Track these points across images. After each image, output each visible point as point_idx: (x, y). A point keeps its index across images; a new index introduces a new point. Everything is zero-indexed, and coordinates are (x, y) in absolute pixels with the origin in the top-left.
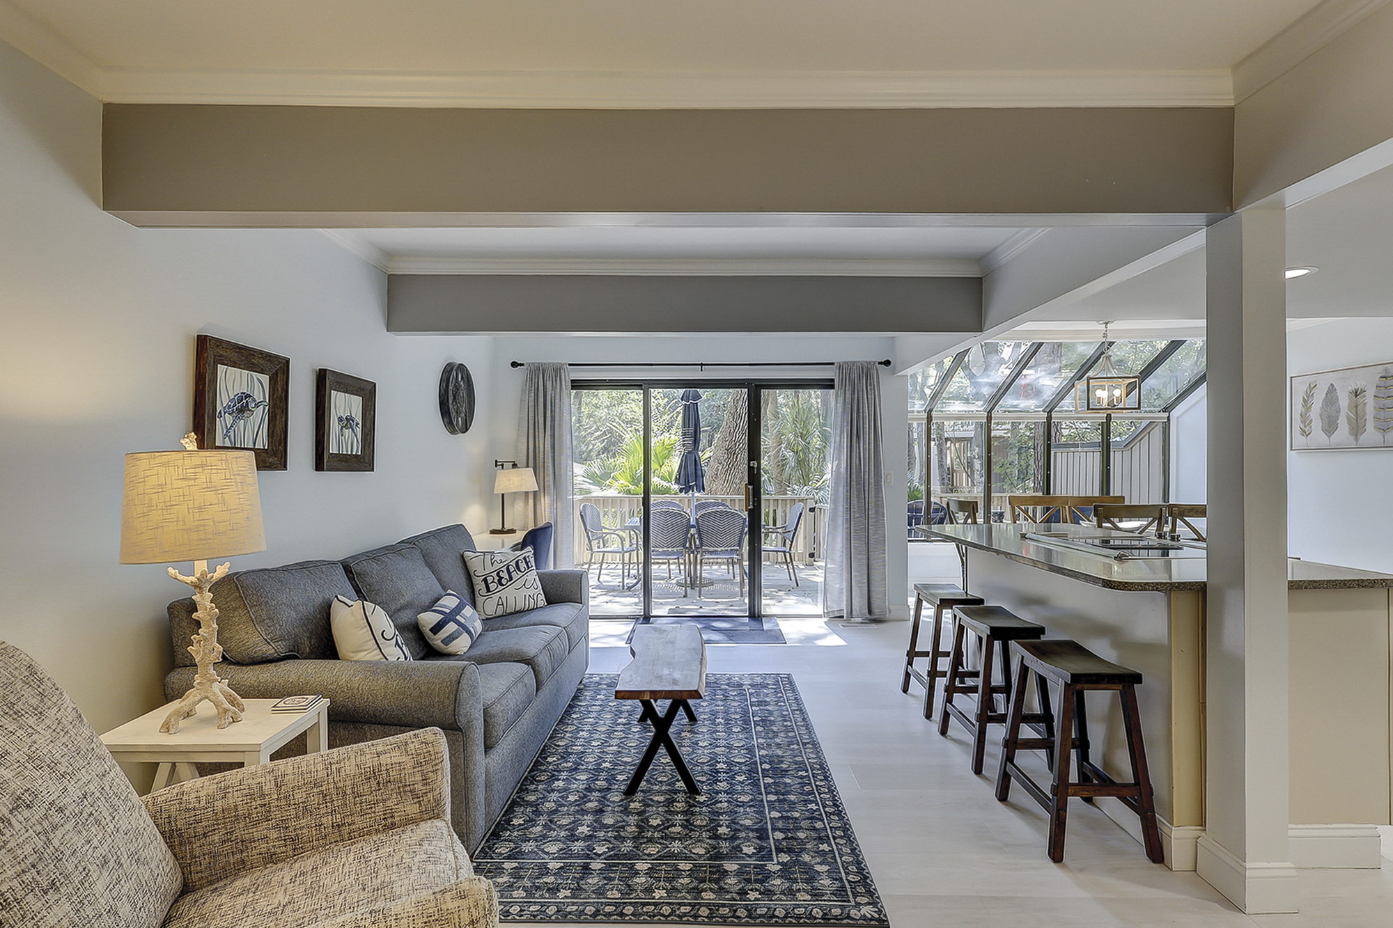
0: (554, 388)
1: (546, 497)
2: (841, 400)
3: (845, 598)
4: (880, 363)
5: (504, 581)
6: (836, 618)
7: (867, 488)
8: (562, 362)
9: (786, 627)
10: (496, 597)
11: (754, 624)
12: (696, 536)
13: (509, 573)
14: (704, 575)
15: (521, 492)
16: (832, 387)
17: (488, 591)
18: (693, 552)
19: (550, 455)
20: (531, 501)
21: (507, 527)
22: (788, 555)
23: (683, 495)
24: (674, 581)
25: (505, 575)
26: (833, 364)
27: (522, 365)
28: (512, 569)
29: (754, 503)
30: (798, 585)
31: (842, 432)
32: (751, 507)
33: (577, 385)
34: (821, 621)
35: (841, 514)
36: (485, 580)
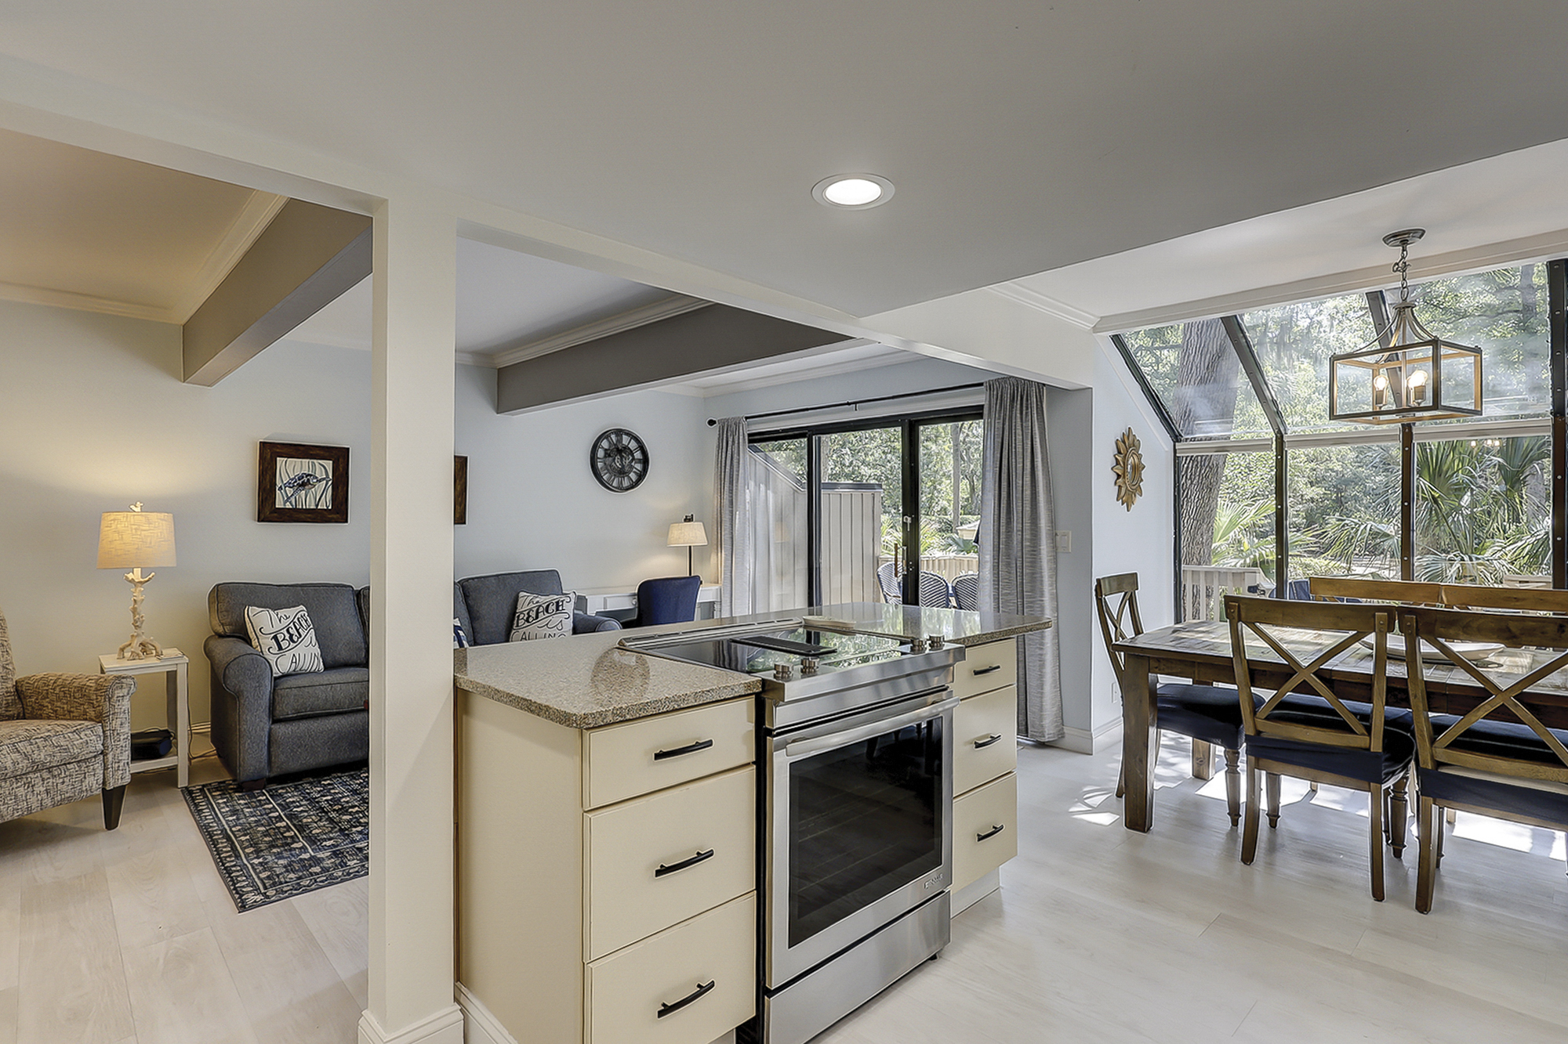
2: (989, 431)
13: (537, 613)
25: (533, 614)
26: (981, 384)
28: (541, 609)
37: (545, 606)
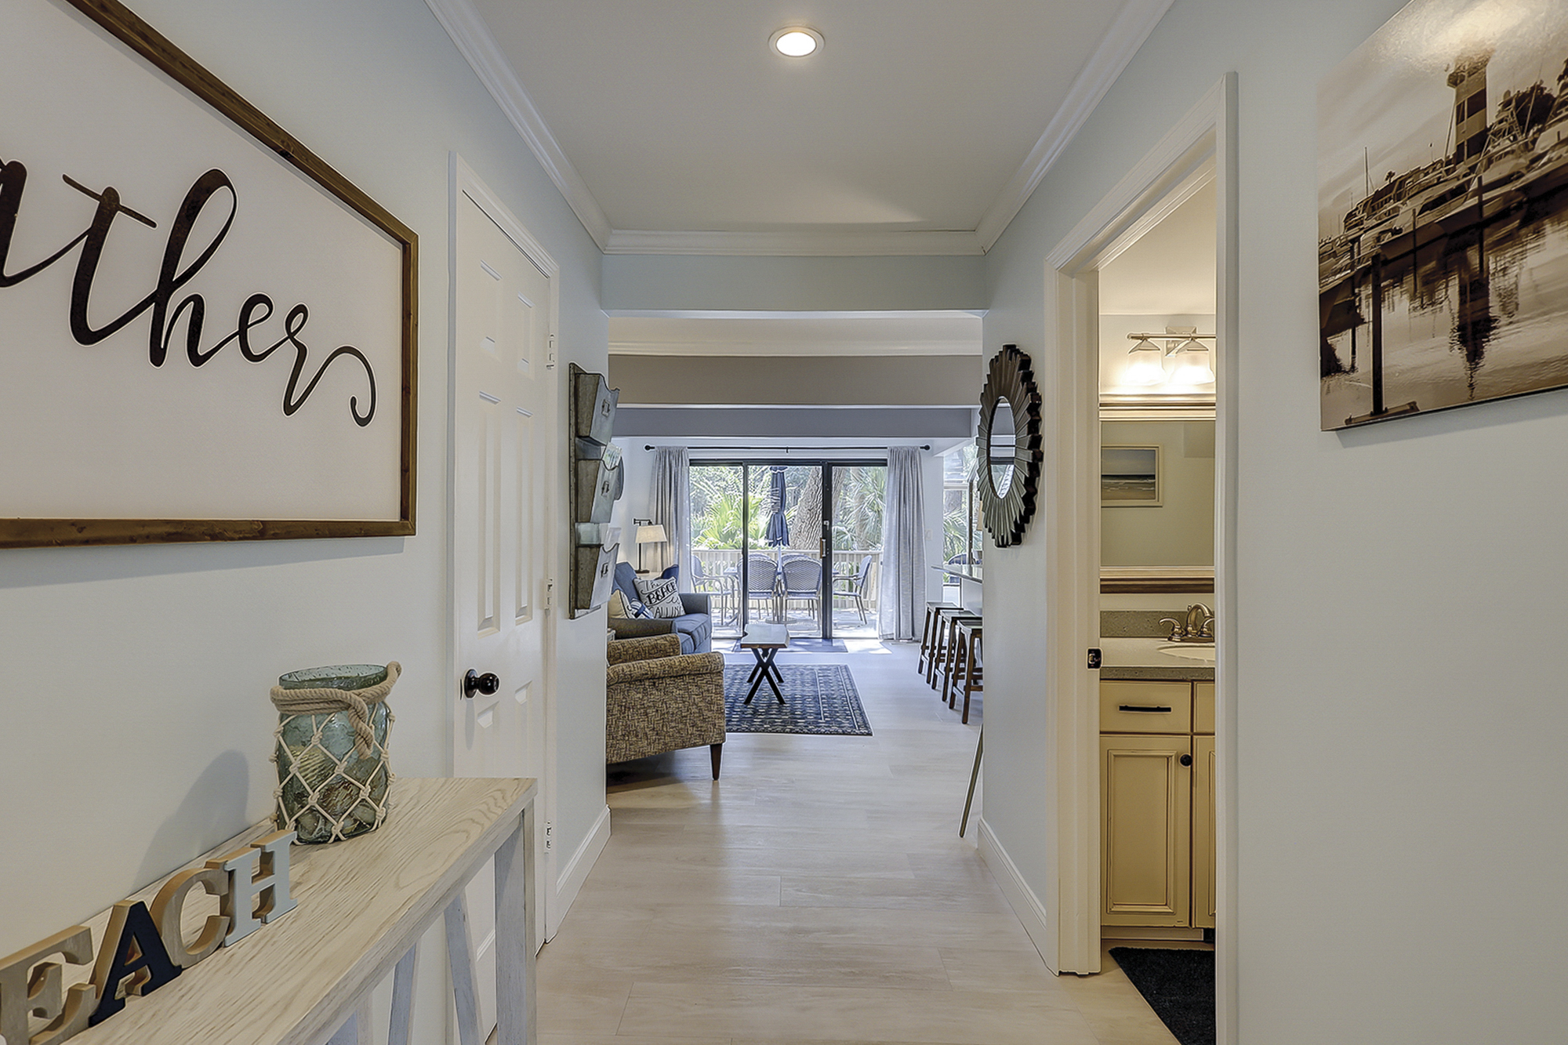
0: (677, 465)
1: (671, 546)
2: (892, 475)
3: (895, 624)
4: (921, 448)
5: (660, 598)
6: (887, 639)
7: (911, 542)
8: (683, 446)
9: (848, 644)
10: (655, 607)
11: (826, 643)
12: (782, 581)
13: (663, 594)
14: (788, 616)
15: (652, 543)
16: (886, 465)
17: (651, 603)
18: (779, 595)
19: (674, 515)
20: (659, 549)
21: (642, 569)
22: (858, 598)
23: (770, 548)
24: (764, 620)
25: (661, 594)
26: (886, 448)
27: (653, 448)
28: (664, 590)
29: (826, 553)
30: (866, 623)
31: (893, 499)
32: (824, 555)
33: (693, 463)
34: (878, 641)
35: (892, 561)
36: (649, 597)
37: (665, 586)
